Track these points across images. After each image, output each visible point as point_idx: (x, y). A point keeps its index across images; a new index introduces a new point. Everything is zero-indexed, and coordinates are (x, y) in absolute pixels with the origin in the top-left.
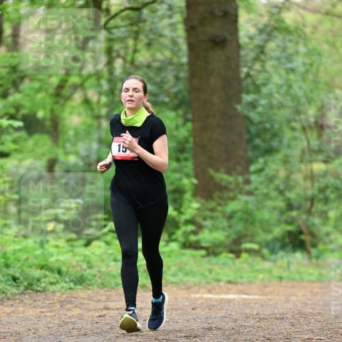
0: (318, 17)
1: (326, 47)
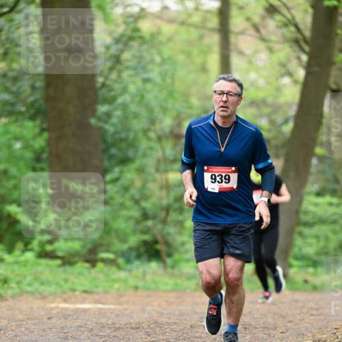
0: (174, 27)
1: (181, 58)
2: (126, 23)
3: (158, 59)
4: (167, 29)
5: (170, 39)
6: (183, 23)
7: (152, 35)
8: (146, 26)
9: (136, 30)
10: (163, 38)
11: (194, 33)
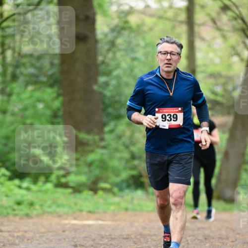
0: (153, 20)
2: (119, 18)
3: (142, 43)
4: (149, 21)
5: (151, 29)
6: (160, 17)
7: (139, 26)
8: (133, 20)
9: (126, 22)
10: (145, 28)
11: (169, 25)
